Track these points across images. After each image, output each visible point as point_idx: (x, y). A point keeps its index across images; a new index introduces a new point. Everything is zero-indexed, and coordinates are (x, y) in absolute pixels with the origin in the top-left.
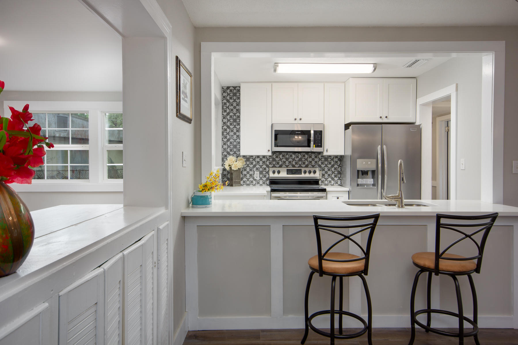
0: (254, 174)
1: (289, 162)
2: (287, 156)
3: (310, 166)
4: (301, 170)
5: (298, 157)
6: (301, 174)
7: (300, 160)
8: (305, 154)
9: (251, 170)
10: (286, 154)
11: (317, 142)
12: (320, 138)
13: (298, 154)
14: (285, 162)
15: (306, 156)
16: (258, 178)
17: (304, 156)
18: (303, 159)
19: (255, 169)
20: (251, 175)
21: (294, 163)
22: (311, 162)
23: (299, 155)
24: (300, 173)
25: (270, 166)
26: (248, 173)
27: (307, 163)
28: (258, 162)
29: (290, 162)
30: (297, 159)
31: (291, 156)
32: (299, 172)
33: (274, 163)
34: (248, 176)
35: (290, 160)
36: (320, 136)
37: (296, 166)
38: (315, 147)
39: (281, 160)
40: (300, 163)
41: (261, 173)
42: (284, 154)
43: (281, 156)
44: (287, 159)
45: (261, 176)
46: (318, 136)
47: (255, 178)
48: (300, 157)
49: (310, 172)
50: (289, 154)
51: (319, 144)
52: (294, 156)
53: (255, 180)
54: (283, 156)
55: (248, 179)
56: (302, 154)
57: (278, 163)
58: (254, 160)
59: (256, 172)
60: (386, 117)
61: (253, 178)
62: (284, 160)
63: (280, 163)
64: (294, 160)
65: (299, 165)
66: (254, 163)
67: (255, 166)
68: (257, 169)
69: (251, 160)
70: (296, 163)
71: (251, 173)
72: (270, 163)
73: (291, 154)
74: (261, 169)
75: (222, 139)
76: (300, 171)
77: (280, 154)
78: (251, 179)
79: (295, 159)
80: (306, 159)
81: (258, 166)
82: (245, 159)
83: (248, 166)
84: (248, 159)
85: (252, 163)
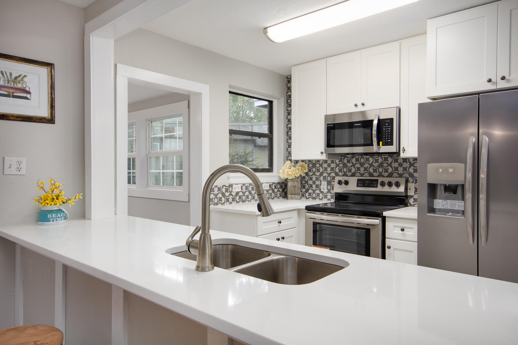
0: (321, 185)
1: (364, 168)
2: (362, 160)
3: (395, 175)
4: (377, 180)
5: (377, 161)
6: (377, 187)
7: (381, 165)
8: (387, 156)
9: (317, 179)
10: (360, 157)
11: (385, 137)
12: (389, 131)
13: (377, 156)
14: (359, 169)
15: (390, 160)
16: (325, 191)
17: (386, 159)
18: (385, 165)
19: (322, 178)
20: (317, 186)
21: (371, 170)
22: (396, 169)
23: (380, 158)
24: (375, 185)
25: (340, 174)
26: (314, 182)
27: (390, 170)
28: (326, 169)
29: (366, 169)
30: (376, 165)
31: (368, 160)
32: (373, 183)
33: (345, 170)
34: (314, 186)
35: (366, 165)
36: (389, 127)
37: (375, 174)
38: (383, 145)
39: (353, 165)
40: (381, 170)
41: (329, 183)
42: (357, 157)
43: (354, 160)
44: (362, 165)
45: (329, 187)
46: (387, 128)
47: (322, 190)
48: (380, 160)
49: (390, 184)
50: (365, 157)
51: (388, 139)
52: (371, 160)
53: (322, 192)
54: (357, 160)
55: (314, 191)
56: (383, 156)
57: (350, 171)
58: (321, 165)
59: (323, 182)
60: (503, 78)
61: (320, 190)
62: (358, 165)
63: (353, 170)
64: (371, 165)
65: (378, 174)
66: (321, 170)
67: (321, 174)
68: (325, 178)
69: (318, 165)
70: (375, 171)
71: (318, 183)
72: (340, 170)
73: (367, 157)
74: (329, 179)
75: (287, 140)
76: (376, 182)
77: (353, 157)
78: (318, 191)
79: (374, 164)
80: (390, 165)
81: (325, 174)
82: (311, 165)
83: (314, 174)
84: (314, 165)
85: (318, 170)
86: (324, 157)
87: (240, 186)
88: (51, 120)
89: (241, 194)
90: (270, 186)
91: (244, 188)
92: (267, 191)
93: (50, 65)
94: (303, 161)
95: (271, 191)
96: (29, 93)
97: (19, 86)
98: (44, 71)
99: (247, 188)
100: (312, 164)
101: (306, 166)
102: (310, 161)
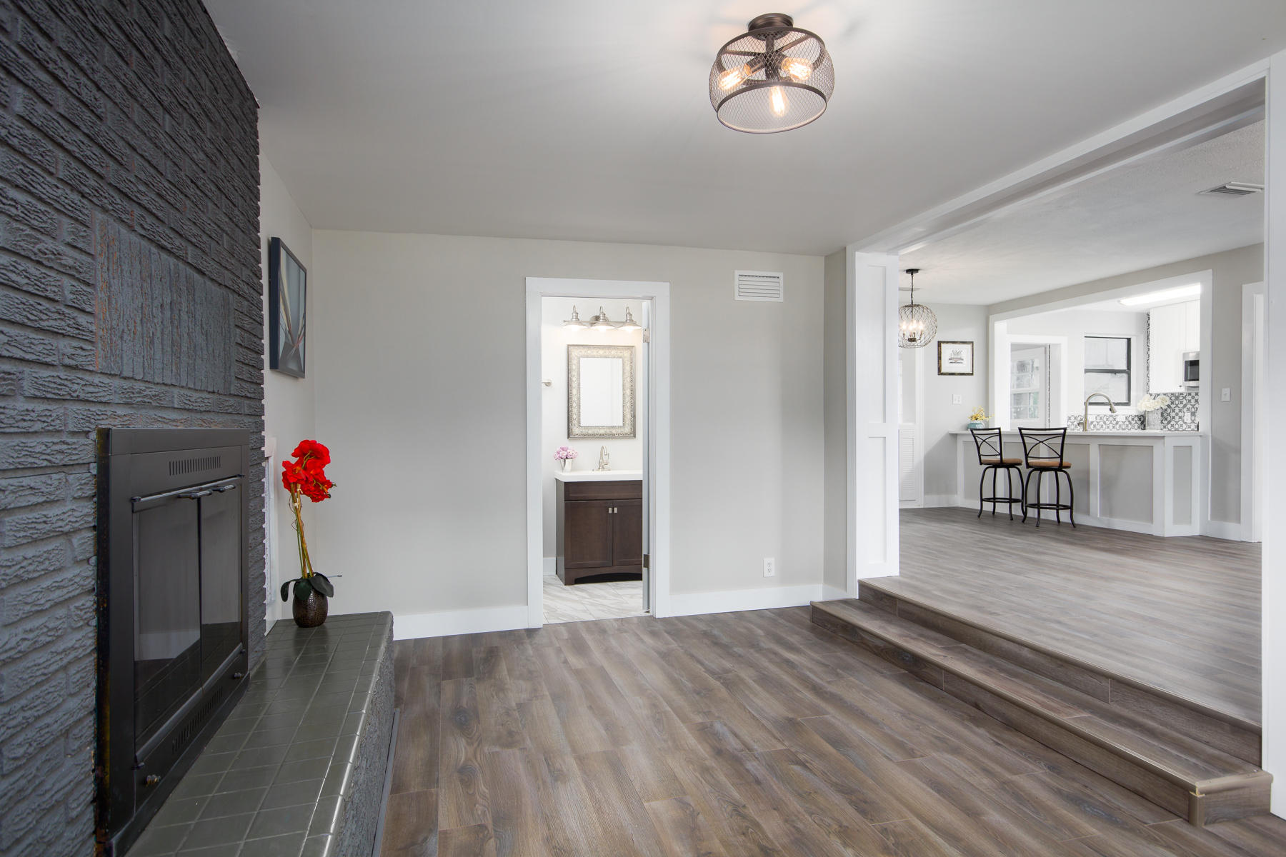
9: (1180, 411)
16: (1189, 421)
19: (1185, 409)
20: (1180, 418)
26: (1177, 414)
28: (1190, 401)
34: (1177, 418)
41: (1193, 414)
45: (1193, 418)
47: (1185, 421)
53: (1186, 423)
55: (1177, 422)
58: (1185, 398)
59: (1186, 414)
61: (1183, 421)
66: (1185, 402)
67: (1185, 406)
68: (1188, 409)
69: (1181, 398)
71: (1180, 414)
74: (1193, 410)
78: (1181, 422)
81: (1189, 406)
82: (1173, 398)
83: (1177, 406)
84: (1177, 398)
85: (1181, 403)
86: (1183, 390)
87: (1094, 416)
88: (972, 374)
89: (1095, 423)
90: (1126, 418)
91: (1098, 418)
92: (1124, 422)
93: (972, 343)
94: (1165, 394)
95: (1127, 423)
96: (962, 360)
97: (959, 357)
98: (969, 346)
99: (1101, 418)
100: (1175, 397)
101: (1168, 398)
102: (1172, 394)
